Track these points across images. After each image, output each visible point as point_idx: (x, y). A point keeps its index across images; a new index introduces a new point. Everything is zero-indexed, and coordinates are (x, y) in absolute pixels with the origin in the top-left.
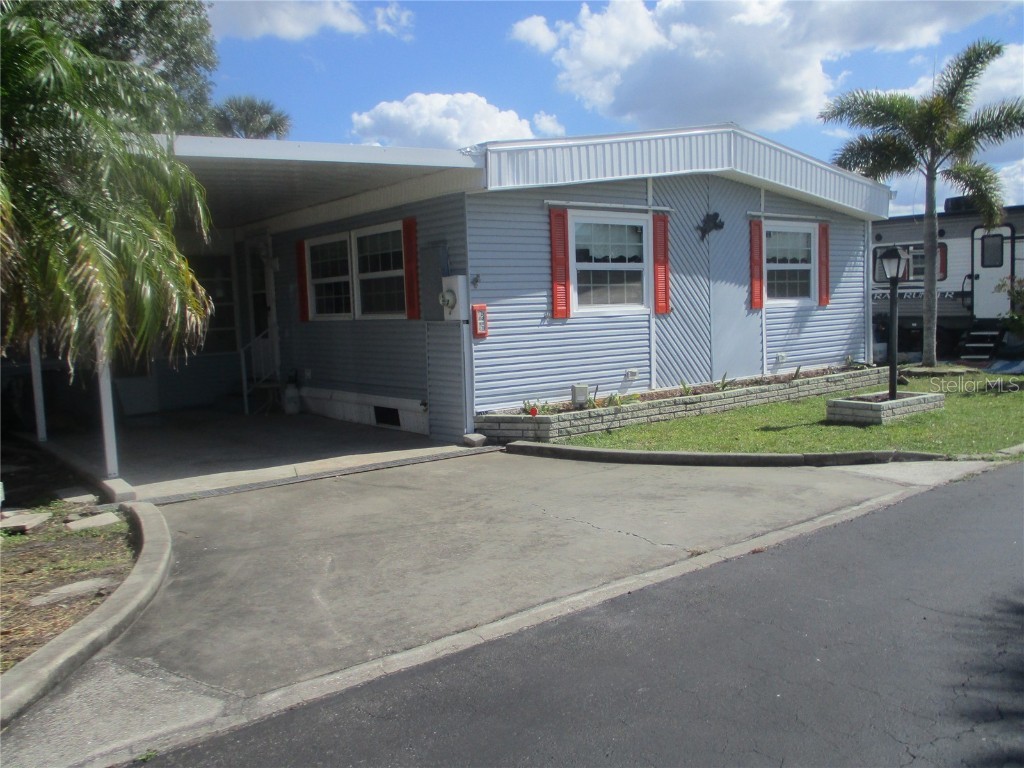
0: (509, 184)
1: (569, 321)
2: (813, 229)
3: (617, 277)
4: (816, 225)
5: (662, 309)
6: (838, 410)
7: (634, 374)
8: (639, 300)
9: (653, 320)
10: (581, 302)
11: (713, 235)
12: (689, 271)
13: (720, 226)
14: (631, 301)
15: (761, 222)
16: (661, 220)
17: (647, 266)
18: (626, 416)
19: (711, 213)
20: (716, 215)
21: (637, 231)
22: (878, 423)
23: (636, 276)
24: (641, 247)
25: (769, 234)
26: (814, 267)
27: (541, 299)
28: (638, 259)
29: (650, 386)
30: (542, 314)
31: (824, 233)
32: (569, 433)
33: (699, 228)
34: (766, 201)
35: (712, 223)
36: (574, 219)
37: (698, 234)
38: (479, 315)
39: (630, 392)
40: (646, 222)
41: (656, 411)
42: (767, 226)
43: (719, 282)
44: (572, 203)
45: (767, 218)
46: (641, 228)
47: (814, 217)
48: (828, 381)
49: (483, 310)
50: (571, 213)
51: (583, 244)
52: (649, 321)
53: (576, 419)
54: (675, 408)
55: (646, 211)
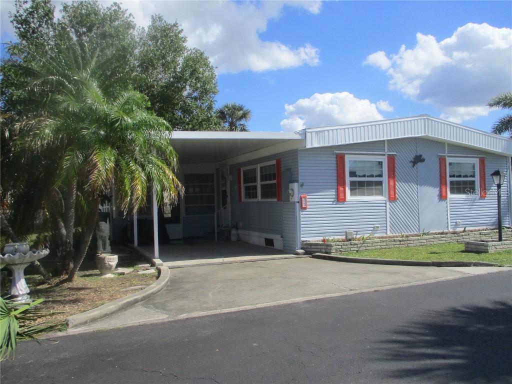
0: (316, 145)
1: (346, 203)
2: (476, 161)
3: (369, 184)
4: (478, 159)
5: (392, 199)
6: (469, 246)
7: (378, 227)
8: (381, 194)
9: (388, 203)
10: (351, 195)
11: (419, 164)
12: (406, 180)
13: (423, 160)
14: (377, 194)
15: (445, 159)
16: (391, 159)
17: (385, 179)
18: (369, 245)
19: (418, 155)
20: (421, 156)
21: (380, 163)
22: (486, 252)
23: (380, 183)
24: (382, 171)
25: (450, 164)
26: (477, 179)
27: (332, 193)
28: (380, 176)
29: (386, 233)
30: (333, 200)
31: (482, 162)
32: (341, 251)
33: (411, 162)
34: (448, 149)
35: (418, 159)
36: (348, 159)
37: (411, 164)
38: (303, 199)
39: (376, 235)
40: (384, 160)
41: (385, 244)
42: (448, 160)
43: (423, 186)
44: (346, 152)
45: (449, 156)
46: (382, 162)
47: (476, 156)
48: (480, 234)
49: (305, 198)
50: (346, 156)
51: (353, 170)
52: (386, 204)
53: (344, 245)
54: (394, 243)
55: (384, 155)
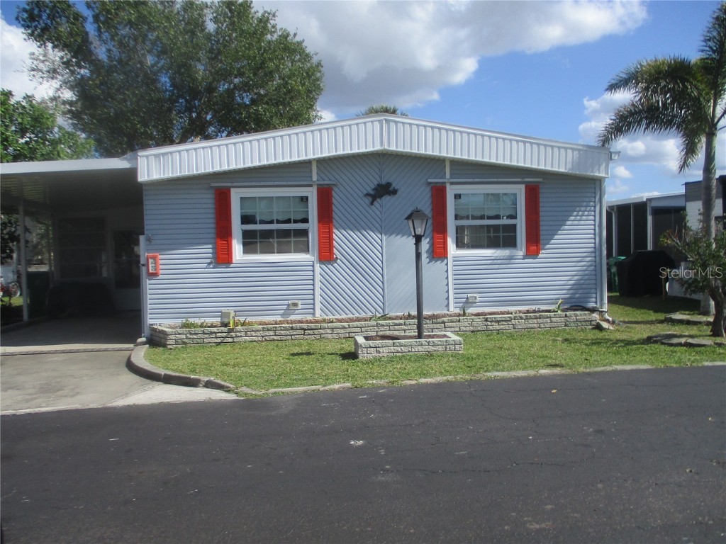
1: (232, 265)
2: (520, 191)
3: (286, 233)
4: (523, 187)
5: (326, 255)
7: (295, 305)
8: (307, 250)
9: (317, 266)
10: (245, 252)
11: (386, 199)
12: (357, 226)
13: (395, 192)
14: (297, 251)
15: (445, 188)
16: (325, 192)
17: (313, 226)
18: (238, 334)
19: (384, 182)
20: (389, 185)
21: (304, 200)
23: (305, 233)
24: (307, 212)
25: (457, 197)
26: (521, 223)
27: (207, 250)
28: (306, 220)
29: (314, 314)
30: (208, 261)
31: (533, 194)
32: (184, 343)
33: (368, 195)
34: (451, 170)
35: (384, 190)
36: (236, 196)
37: (368, 200)
38: (150, 261)
39: (293, 318)
40: (312, 194)
41: (272, 333)
42: (450, 192)
43: (394, 236)
44: (235, 184)
45: (452, 183)
46: (307, 198)
47: (519, 180)
48: (486, 320)
49: (154, 258)
50: (233, 191)
51: (249, 211)
52: (313, 266)
53: (191, 334)
54: (292, 332)
55: (311, 186)
